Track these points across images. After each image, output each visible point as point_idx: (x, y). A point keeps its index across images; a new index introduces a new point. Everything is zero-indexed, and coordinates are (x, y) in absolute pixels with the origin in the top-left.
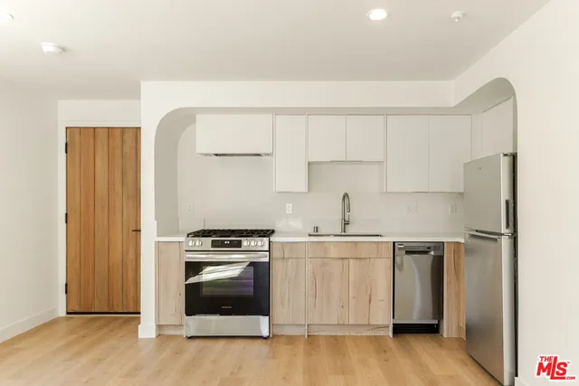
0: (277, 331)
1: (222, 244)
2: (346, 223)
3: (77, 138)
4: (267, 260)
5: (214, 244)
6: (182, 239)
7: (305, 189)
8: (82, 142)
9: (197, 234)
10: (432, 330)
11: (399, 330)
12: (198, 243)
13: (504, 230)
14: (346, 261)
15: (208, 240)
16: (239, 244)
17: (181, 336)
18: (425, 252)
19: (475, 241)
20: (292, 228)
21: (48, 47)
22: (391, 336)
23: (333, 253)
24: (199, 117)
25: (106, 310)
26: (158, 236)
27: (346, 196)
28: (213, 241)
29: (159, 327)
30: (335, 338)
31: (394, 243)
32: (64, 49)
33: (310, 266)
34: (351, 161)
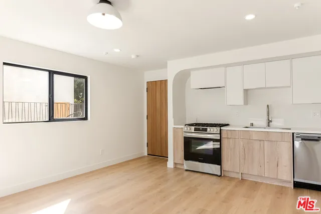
0: (226, 174)
1: (199, 130)
2: (269, 122)
3: (150, 86)
4: (219, 138)
5: (195, 129)
6: (183, 127)
7: (242, 104)
8: (152, 87)
12: (189, 128)
14: (262, 142)
15: (193, 128)
16: (206, 130)
18: (316, 140)
20: (237, 124)
21: (133, 57)
22: (293, 188)
23: (255, 137)
24: (192, 73)
25: (160, 155)
26: (174, 125)
27: (268, 106)
28: (195, 128)
29: (175, 164)
30: (256, 183)
31: (293, 133)
32: (138, 56)
33: (241, 143)
34: (268, 88)
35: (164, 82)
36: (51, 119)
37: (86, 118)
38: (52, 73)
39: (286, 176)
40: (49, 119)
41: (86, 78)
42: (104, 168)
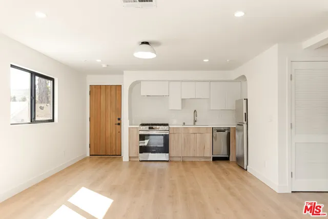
0: (172, 159)
1: (152, 128)
2: (195, 121)
3: (94, 89)
4: (168, 134)
5: (150, 128)
6: (138, 126)
7: (180, 109)
8: (95, 91)
9: (143, 125)
10: (226, 159)
11: (215, 159)
12: (144, 128)
13: (244, 122)
14: (196, 134)
15: (148, 127)
17: (137, 161)
18: (224, 131)
19: (239, 126)
20: (175, 123)
21: (104, 66)
22: (212, 161)
23: (191, 131)
24: (142, 82)
26: (130, 125)
27: (195, 111)
29: (130, 157)
30: (192, 161)
31: (213, 128)
32: (108, 66)
33: (183, 136)
34: (197, 99)
35: (114, 87)
36: (33, 120)
37: (53, 121)
38: (34, 74)
39: (209, 154)
40: (31, 121)
41: (53, 80)
42: (69, 167)
